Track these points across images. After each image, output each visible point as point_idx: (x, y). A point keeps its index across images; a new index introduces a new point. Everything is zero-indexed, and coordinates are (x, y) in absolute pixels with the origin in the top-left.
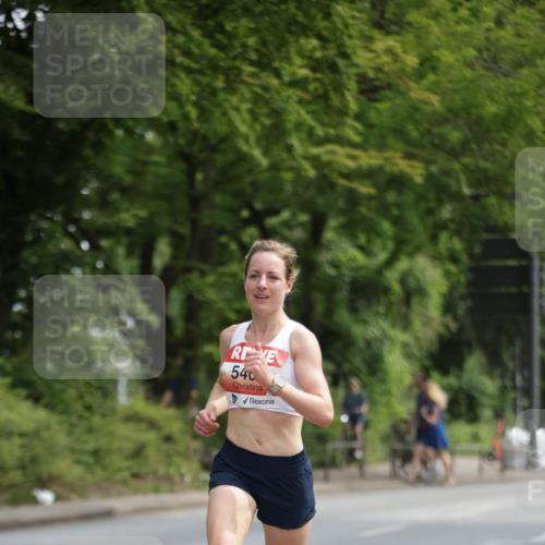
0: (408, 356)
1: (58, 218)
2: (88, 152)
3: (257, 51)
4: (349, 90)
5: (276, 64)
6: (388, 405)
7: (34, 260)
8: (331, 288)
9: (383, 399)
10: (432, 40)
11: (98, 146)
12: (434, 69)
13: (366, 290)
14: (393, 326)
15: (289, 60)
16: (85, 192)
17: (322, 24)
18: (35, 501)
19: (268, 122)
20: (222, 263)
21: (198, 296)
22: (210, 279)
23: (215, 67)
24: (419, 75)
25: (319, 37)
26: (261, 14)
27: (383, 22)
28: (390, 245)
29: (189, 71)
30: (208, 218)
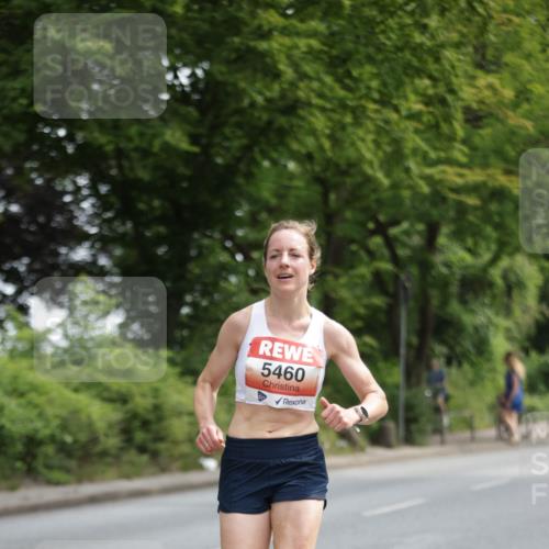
0: (510, 338)
1: (217, 235)
2: (241, 181)
3: (380, 92)
4: (456, 119)
5: (395, 102)
6: (494, 380)
7: (197, 271)
8: (444, 284)
9: (489, 375)
10: (525, 76)
11: (249, 176)
12: (528, 100)
13: (474, 285)
14: (497, 314)
15: (406, 98)
16: (239, 213)
17: (432, 67)
18: (201, 468)
19: (388, 149)
20: (352, 267)
21: (333, 295)
22: (343, 280)
23: (343, 106)
24: (515, 105)
25: (431, 77)
26: (382, 62)
27: (484, 63)
28: (494, 247)
29: (323, 109)
30: (341, 230)
